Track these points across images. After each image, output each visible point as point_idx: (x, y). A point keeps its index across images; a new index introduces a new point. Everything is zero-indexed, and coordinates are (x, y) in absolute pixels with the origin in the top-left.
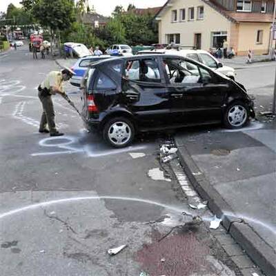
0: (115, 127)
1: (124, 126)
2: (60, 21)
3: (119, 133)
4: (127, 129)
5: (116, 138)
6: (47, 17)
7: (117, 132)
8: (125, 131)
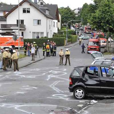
0: (78, 91)
1: (81, 91)
2: (111, 26)
3: (79, 93)
4: (82, 92)
5: (78, 95)
6: (102, 24)
7: (78, 93)
8: (81, 93)
